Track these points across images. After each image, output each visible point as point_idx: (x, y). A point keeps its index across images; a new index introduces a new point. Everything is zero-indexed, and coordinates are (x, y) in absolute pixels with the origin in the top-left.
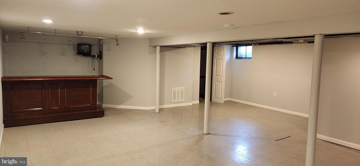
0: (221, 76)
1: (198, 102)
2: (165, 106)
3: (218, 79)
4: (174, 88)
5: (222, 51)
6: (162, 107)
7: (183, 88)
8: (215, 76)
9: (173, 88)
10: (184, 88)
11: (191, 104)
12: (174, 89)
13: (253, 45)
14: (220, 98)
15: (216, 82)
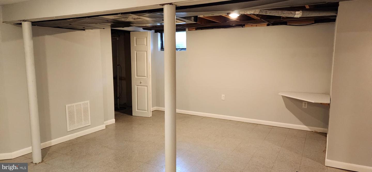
0: (145, 76)
1: (113, 121)
2: (54, 142)
3: (142, 82)
4: (70, 105)
5: (145, 39)
6: (47, 144)
7: (86, 102)
8: (136, 77)
9: (67, 106)
10: (88, 102)
11: (103, 127)
12: (69, 107)
13: (187, 30)
14: (146, 109)
15: (138, 87)
